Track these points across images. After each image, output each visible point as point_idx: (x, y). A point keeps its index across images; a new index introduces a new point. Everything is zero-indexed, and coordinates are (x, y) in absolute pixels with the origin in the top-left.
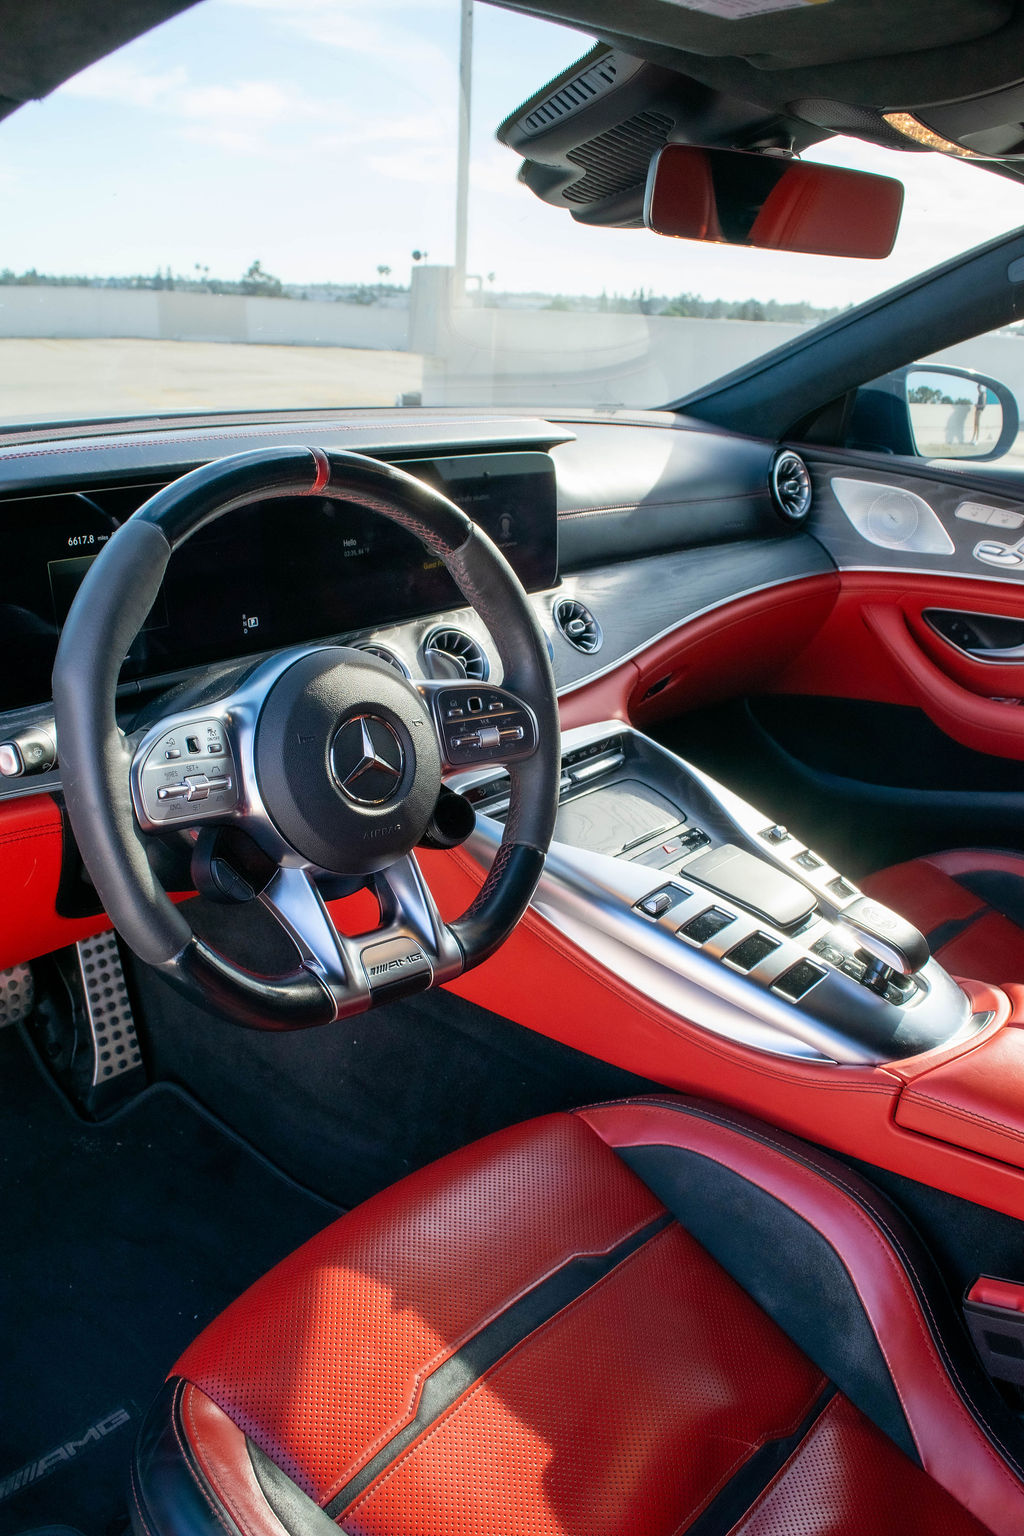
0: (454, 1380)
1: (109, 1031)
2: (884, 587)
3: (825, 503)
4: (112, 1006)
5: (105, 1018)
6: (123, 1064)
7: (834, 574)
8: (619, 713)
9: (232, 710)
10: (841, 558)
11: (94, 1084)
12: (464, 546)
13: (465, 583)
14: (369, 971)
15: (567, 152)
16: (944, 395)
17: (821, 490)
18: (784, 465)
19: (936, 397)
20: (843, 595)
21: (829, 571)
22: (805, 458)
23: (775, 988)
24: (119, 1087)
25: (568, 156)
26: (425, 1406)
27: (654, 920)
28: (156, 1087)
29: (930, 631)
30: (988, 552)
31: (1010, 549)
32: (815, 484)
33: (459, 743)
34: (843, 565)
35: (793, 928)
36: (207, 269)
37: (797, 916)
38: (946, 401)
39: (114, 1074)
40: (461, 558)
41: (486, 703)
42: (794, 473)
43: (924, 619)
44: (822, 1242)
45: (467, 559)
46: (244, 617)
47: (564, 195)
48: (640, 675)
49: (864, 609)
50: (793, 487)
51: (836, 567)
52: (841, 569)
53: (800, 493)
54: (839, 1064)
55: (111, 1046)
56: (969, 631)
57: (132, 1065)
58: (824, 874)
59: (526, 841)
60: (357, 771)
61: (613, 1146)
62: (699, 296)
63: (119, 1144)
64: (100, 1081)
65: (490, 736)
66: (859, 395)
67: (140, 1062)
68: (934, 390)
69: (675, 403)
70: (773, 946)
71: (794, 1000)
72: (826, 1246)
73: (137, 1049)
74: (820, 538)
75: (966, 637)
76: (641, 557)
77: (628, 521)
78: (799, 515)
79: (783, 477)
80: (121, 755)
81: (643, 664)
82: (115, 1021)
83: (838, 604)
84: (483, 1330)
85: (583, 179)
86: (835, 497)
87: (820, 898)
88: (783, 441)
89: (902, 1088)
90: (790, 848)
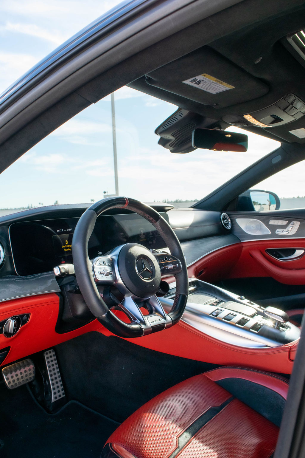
0: (186, 437)
1: (56, 386)
2: (255, 245)
3: (235, 226)
4: (56, 378)
5: (54, 382)
6: (60, 396)
7: (240, 243)
8: (193, 276)
9: (112, 257)
10: (242, 239)
11: (52, 402)
12: (159, 221)
13: (160, 230)
14: (150, 322)
15: (171, 134)
16: (259, 203)
17: (234, 222)
18: (223, 217)
19: (257, 204)
20: (244, 249)
21: (238, 242)
22: (229, 215)
23: (251, 330)
24: (60, 403)
25: (172, 135)
26: (179, 444)
27: (216, 317)
28: (70, 402)
29: (268, 255)
30: (279, 232)
31: (285, 230)
32: (232, 221)
33: (163, 268)
34: (242, 240)
35: (253, 316)
36: (42, 204)
37: (252, 314)
38: (260, 204)
39: (57, 399)
40: (158, 224)
41: (169, 258)
42: (226, 219)
43: (266, 252)
44: (278, 395)
45: (160, 224)
46: (98, 252)
47: (170, 146)
48: (196, 268)
49: (250, 252)
50: (227, 222)
51: (241, 241)
52: (242, 242)
53: (228, 223)
54: (272, 347)
55: (56, 390)
56: (278, 254)
57: (62, 396)
58: (256, 306)
59: (182, 293)
60: (142, 271)
61: (215, 381)
62: (181, 200)
63: (61, 419)
64: (54, 401)
65: (170, 266)
66: (239, 199)
67: (64, 395)
68: (256, 202)
69: (192, 206)
70: (248, 321)
71: (257, 332)
72: (279, 396)
73: (63, 391)
74: (235, 234)
75: (278, 256)
76: (191, 240)
77: (187, 231)
78: (229, 228)
79: (224, 219)
80: (90, 263)
81: (197, 265)
82: (57, 383)
83: (243, 251)
84: (191, 425)
85: (174, 141)
86: (237, 223)
87: (257, 310)
88: (222, 211)
89: (290, 349)
90: (246, 301)
